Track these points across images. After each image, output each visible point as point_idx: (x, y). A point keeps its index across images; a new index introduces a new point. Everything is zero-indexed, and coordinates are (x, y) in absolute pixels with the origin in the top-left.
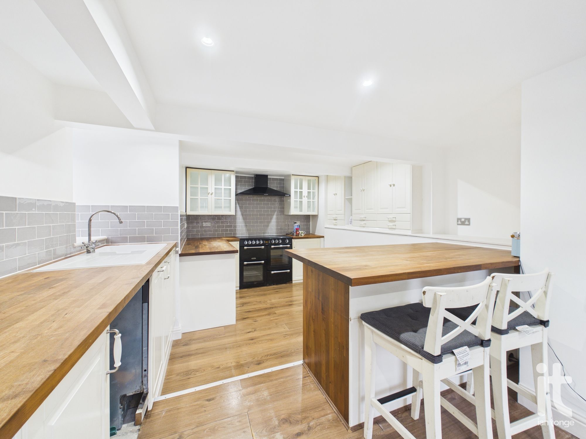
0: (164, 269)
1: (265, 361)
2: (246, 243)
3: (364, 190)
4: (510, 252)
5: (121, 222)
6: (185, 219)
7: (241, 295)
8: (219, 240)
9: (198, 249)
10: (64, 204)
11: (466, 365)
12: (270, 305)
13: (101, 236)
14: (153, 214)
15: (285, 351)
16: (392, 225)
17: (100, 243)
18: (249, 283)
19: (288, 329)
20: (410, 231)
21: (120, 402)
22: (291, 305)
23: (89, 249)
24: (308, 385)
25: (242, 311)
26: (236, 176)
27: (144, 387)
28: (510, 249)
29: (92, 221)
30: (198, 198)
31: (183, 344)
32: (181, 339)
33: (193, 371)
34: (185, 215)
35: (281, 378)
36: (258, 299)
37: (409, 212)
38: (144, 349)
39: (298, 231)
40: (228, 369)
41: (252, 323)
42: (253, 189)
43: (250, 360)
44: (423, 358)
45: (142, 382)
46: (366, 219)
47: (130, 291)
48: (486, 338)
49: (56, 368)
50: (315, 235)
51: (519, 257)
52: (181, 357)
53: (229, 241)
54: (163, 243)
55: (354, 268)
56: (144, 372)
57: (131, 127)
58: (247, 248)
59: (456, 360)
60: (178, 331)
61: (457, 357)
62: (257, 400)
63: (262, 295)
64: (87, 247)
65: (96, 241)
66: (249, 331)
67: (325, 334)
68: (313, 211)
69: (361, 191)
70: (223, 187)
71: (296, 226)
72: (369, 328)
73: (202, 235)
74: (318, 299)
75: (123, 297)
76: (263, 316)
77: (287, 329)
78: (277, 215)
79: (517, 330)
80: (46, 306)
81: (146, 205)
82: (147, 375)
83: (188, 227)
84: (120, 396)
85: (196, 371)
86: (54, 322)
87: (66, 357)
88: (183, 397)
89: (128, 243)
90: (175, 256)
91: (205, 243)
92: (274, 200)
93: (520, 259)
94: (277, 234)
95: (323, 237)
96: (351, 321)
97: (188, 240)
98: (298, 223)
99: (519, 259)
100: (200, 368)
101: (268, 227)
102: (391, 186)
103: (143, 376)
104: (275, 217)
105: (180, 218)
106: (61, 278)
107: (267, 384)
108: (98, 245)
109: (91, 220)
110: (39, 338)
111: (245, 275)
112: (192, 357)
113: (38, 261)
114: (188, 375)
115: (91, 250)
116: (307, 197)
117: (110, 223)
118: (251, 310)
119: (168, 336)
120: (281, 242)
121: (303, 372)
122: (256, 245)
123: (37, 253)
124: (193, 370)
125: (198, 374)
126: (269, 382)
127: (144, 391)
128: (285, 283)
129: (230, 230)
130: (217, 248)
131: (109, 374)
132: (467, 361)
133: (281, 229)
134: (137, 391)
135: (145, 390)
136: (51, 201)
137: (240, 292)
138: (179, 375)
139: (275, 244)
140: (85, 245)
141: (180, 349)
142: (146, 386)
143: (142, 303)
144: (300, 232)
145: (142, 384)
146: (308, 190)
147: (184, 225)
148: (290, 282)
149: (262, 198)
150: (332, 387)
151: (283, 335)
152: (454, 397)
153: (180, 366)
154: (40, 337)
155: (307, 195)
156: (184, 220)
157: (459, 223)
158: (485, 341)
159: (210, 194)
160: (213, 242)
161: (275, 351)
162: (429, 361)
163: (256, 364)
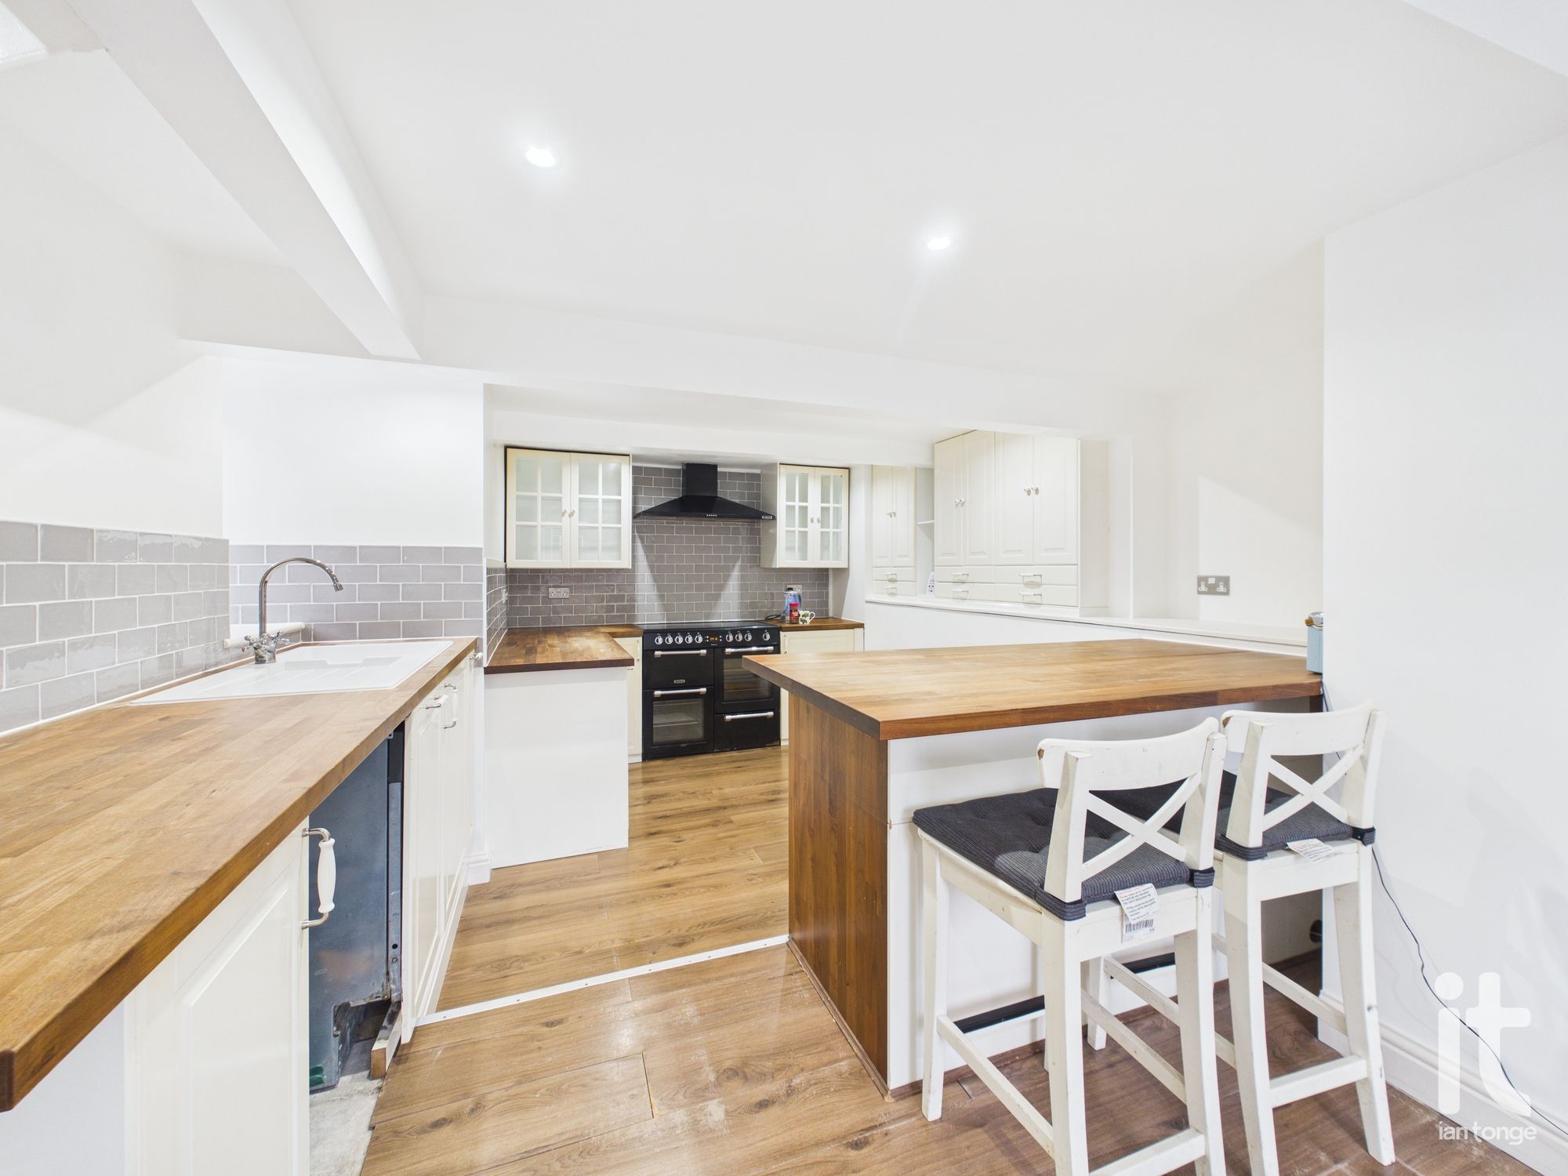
0: (441, 701)
1: (696, 938)
2: (660, 641)
3: (963, 504)
4: (1301, 662)
5: (338, 588)
6: (504, 580)
7: (647, 776)
8: (589, 634)
9: (533, 656)
10: (200, 543)
11: (1148, 929)
12: (720, 800)
13: (291, 622)
14: (418, 566)
15: (748, 916)
16: (1032, 594)
17: (288, 640)
18: (666, 745)
19: (761, 862)
20: (1077, 610)
21: (335, 1021)
22: (773, 801)
23: (261, 653)
24: (795, 992)
25: (648, 815)
26: (633, 467)
27: (393, 986)
28: (1302, 653)
29: (268, 584)
30: (535, 527)
31: (493, 896)
32: (489, 883)
33: (517, 961)
34: (501, 569)
35: (732, 975)
36: (689, 785)
37: (1074, 562)
38: (392, 894)
39: (796, 611)
40: (605, 956)
41: (670, 846)
42: (680, 500)
43: (660, 934)
44: (1044, 910)
45: (388, 973)
46: (969, 580)
47: (355, 746)
48: (1203, 866)
49: (198, 886)
50: (841, 620)
51: (1320, 674)
52: (488, 926)
53: (614, 635)
54: (444, 640)
55: (895, 698)
56: (392, 951)
57: (363, 353)
58: (662, 655)
59: (1123, 915)
60: (482, 861)
61: (1125, 907)
62: (669, 1025)
63: (700, 776)
64: (255, 649)
65: (278, 634)
66: (661, 865)
67: (837, 866)
68: (837, 558)
69: (957, 505)
70: (600, 496)
71: (789, 599)
72: (931, 845)
73: (547, 620)
74: (822, 778)
75: (340, 759)
76: (699, 827)
77: (758, 861)
78: (742, 569)
79: (1289, 850)
80: (167, 775)
81: (402, 544)
82: (399, 957)
83: (511, 600)
84: (335, 1007)
85: (525, 959)
86: (187, 805)
87: (219, 866)
88: (487, 1016)
89: (356, 639)
90: (473, 672)
91: (553, 640)
92: (734, 529)
93: (1324, 680)
94: (742, 617)
95: (861, 626)
96: (890, 828)
97: (512, 632)
98: (798, 590)
99: (1322, 678)
100: (534, 953)
101: (717, 600)
102: (1029, 492)
103: (390, 960)
104: (736, 573)
105: (488, 578)
106: (197, 718)
107: (693, 988)
108: (284, 645)
109: (266, 582)
110: (159, 835)
111: (657, 724)
112: (515, 927)
113: (142, 682)
114: (504, 970)
115: (267, 656)
116: (818, 521)
117: (312, 589)
118: (668, 813)
119: (453, 876)
120: (750, 638)
121: (788, 963)
122: (684, 647)
123: (139, 661)
124: (517, 956)
125: (528, 967)
126: (700, 984)
127: (392, 996)
128: (762, 745)
129: (620, 609)
130: (581, 654)
131: (308, 929)
132: (1149, 918)
133: (753, 605)
134: (375, 996)
135: (395, 994)
136: (171, 536)
137: (643, 768)
138: (482, 968)
139: (735, 644)
140: (251, 644)
141: (487, 906)
142: (397, 983)
143: (388, 783)
144: (802, 613)
145: (388, 980)
146: (822, 502)
147: (501, 593)
148: (775, 743)
149: (704, 524)
150: (851, 993)
151: (748, 874)
152: (1159, 1025)
153: (485, 948)
154: (161, 832)
155: (819, 515)
156: (500, 582)
157: (1203, 588)
158: (1197, 873)
159: (567, 514)
160: (574, 639)
161: (723, 915)
162: (1054, 914)
163: (674, 945)
